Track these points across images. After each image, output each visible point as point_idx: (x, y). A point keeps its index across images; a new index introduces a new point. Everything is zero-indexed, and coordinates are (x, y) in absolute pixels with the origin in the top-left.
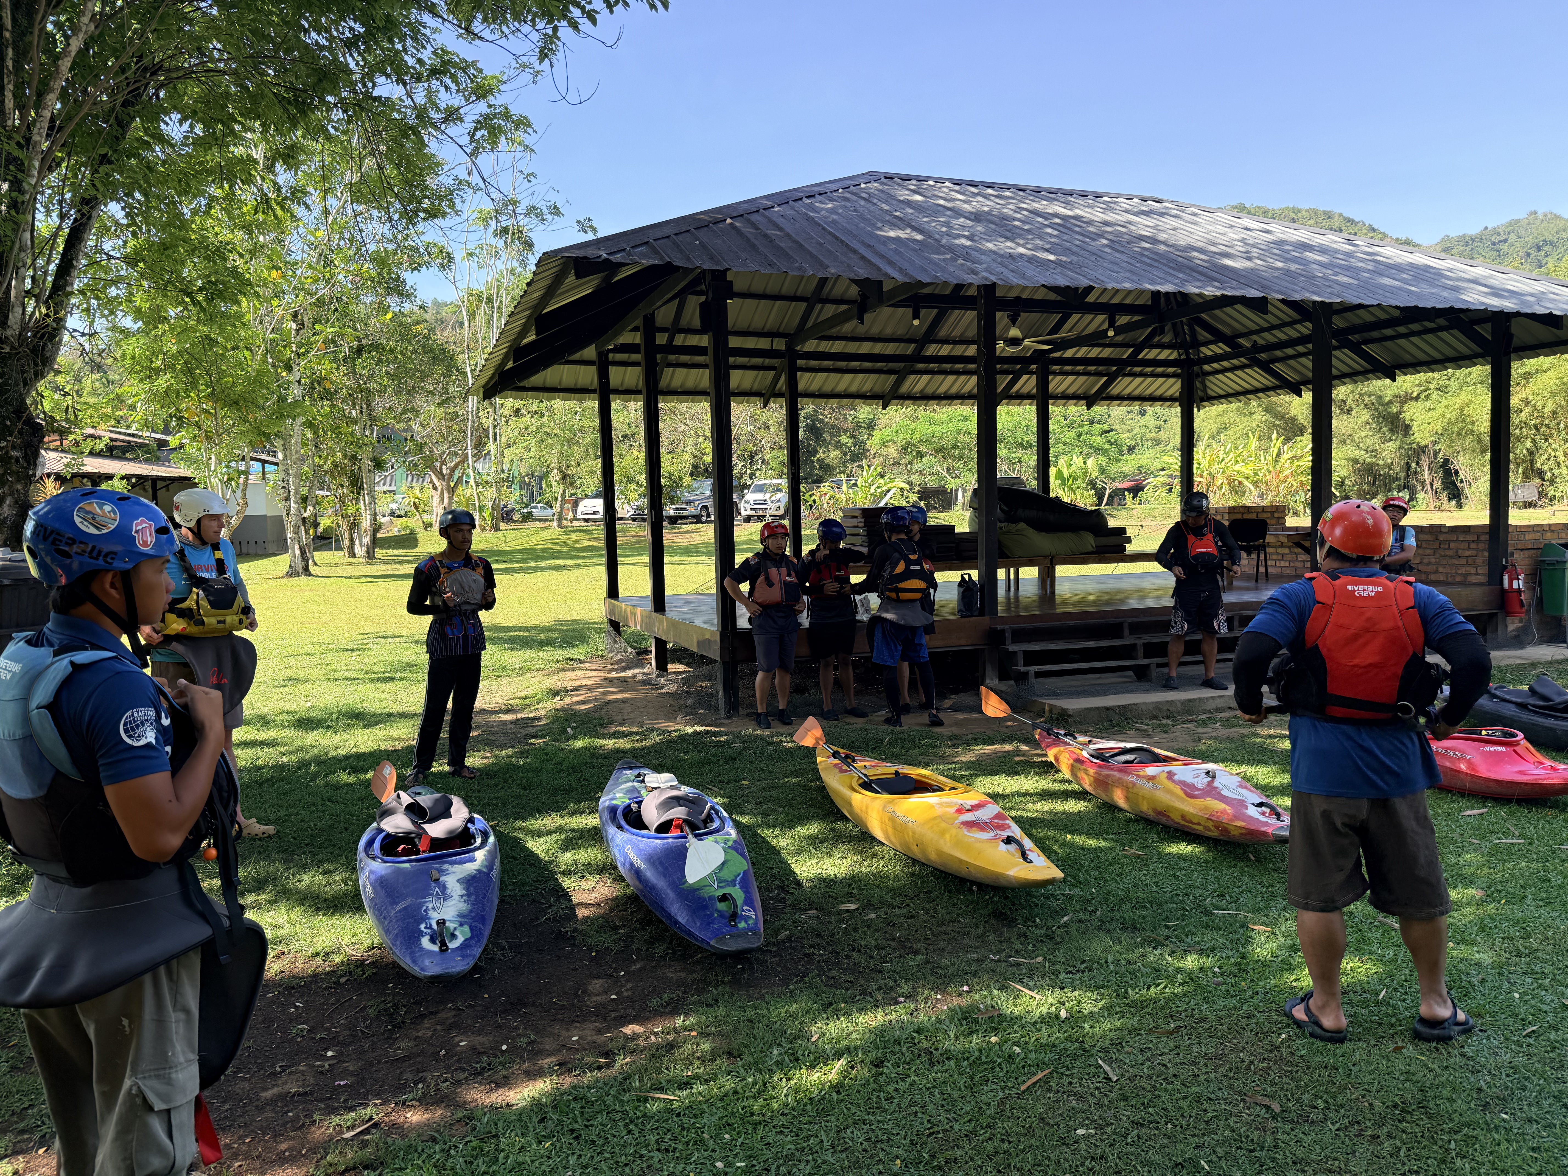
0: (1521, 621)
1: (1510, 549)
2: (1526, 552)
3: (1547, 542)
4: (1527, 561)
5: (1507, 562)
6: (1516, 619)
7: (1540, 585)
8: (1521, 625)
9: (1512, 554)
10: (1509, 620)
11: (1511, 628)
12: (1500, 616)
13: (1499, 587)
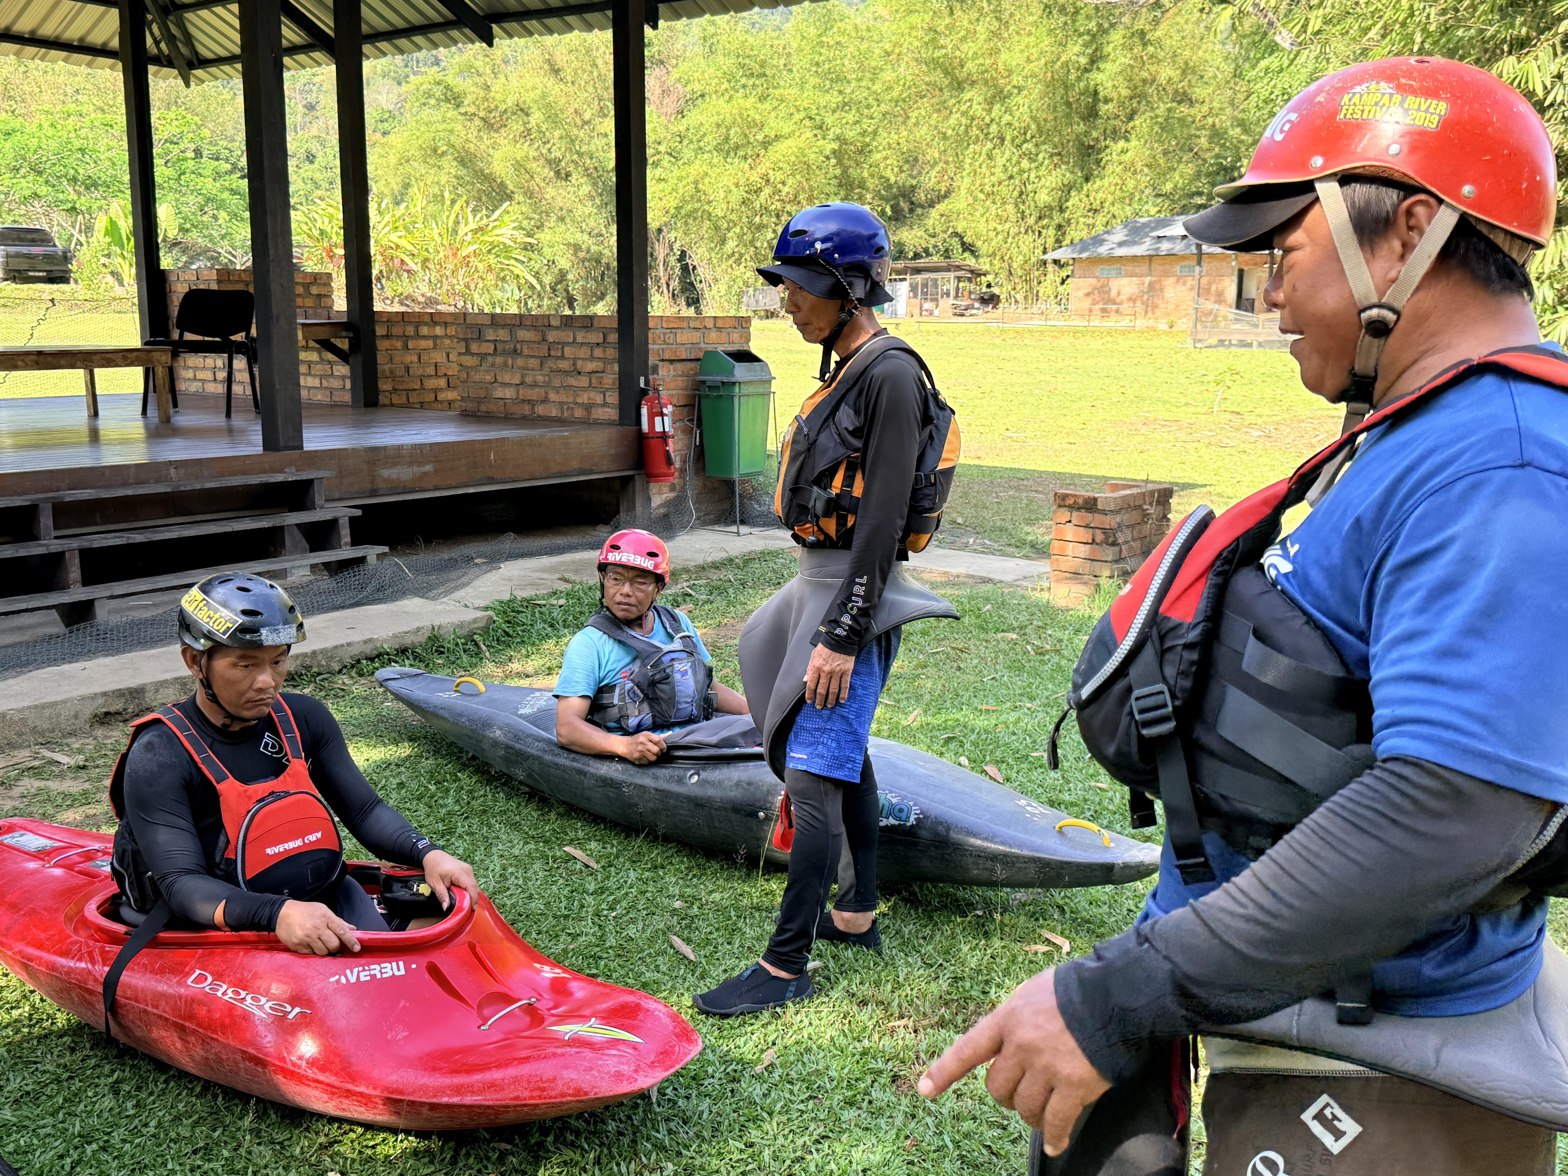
0: (673, 488)
1: (652, 360)
2: (679, 366)
3: (710, 348)
4: (681, 382)
5: (647, 382)
6: (665, 486)
7: (699, 425)
8: (672, 495)
9: (655, 369)
10: (654, 487)
11: (657, 500)
12: (638, 483)
13: (634, 428)
